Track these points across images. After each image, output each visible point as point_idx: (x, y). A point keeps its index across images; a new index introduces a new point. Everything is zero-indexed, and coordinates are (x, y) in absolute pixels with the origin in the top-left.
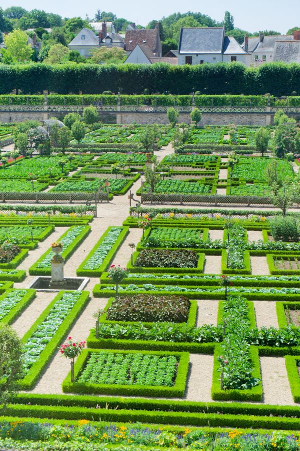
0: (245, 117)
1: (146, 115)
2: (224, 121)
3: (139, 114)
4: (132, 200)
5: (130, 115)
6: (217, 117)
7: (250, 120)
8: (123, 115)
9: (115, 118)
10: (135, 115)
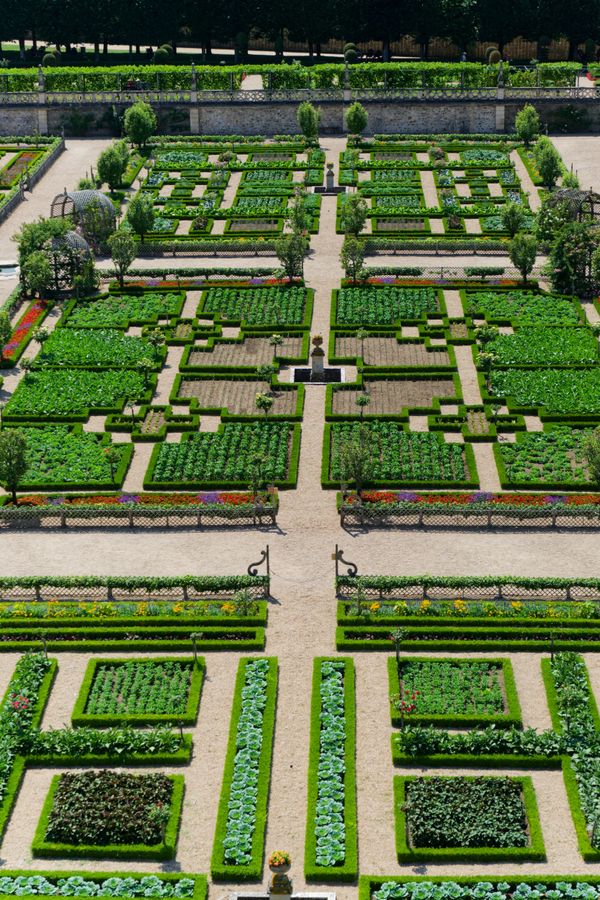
0: (453, 110)
1: (250, 110)
2: (410, 118)
3: (236, 108)
4: (339, 561)
5: (218, 110)
6: (395, 111)
7: (462, 116)
8: (204, 110)
9: (187, 117)
10: (228, 110)
